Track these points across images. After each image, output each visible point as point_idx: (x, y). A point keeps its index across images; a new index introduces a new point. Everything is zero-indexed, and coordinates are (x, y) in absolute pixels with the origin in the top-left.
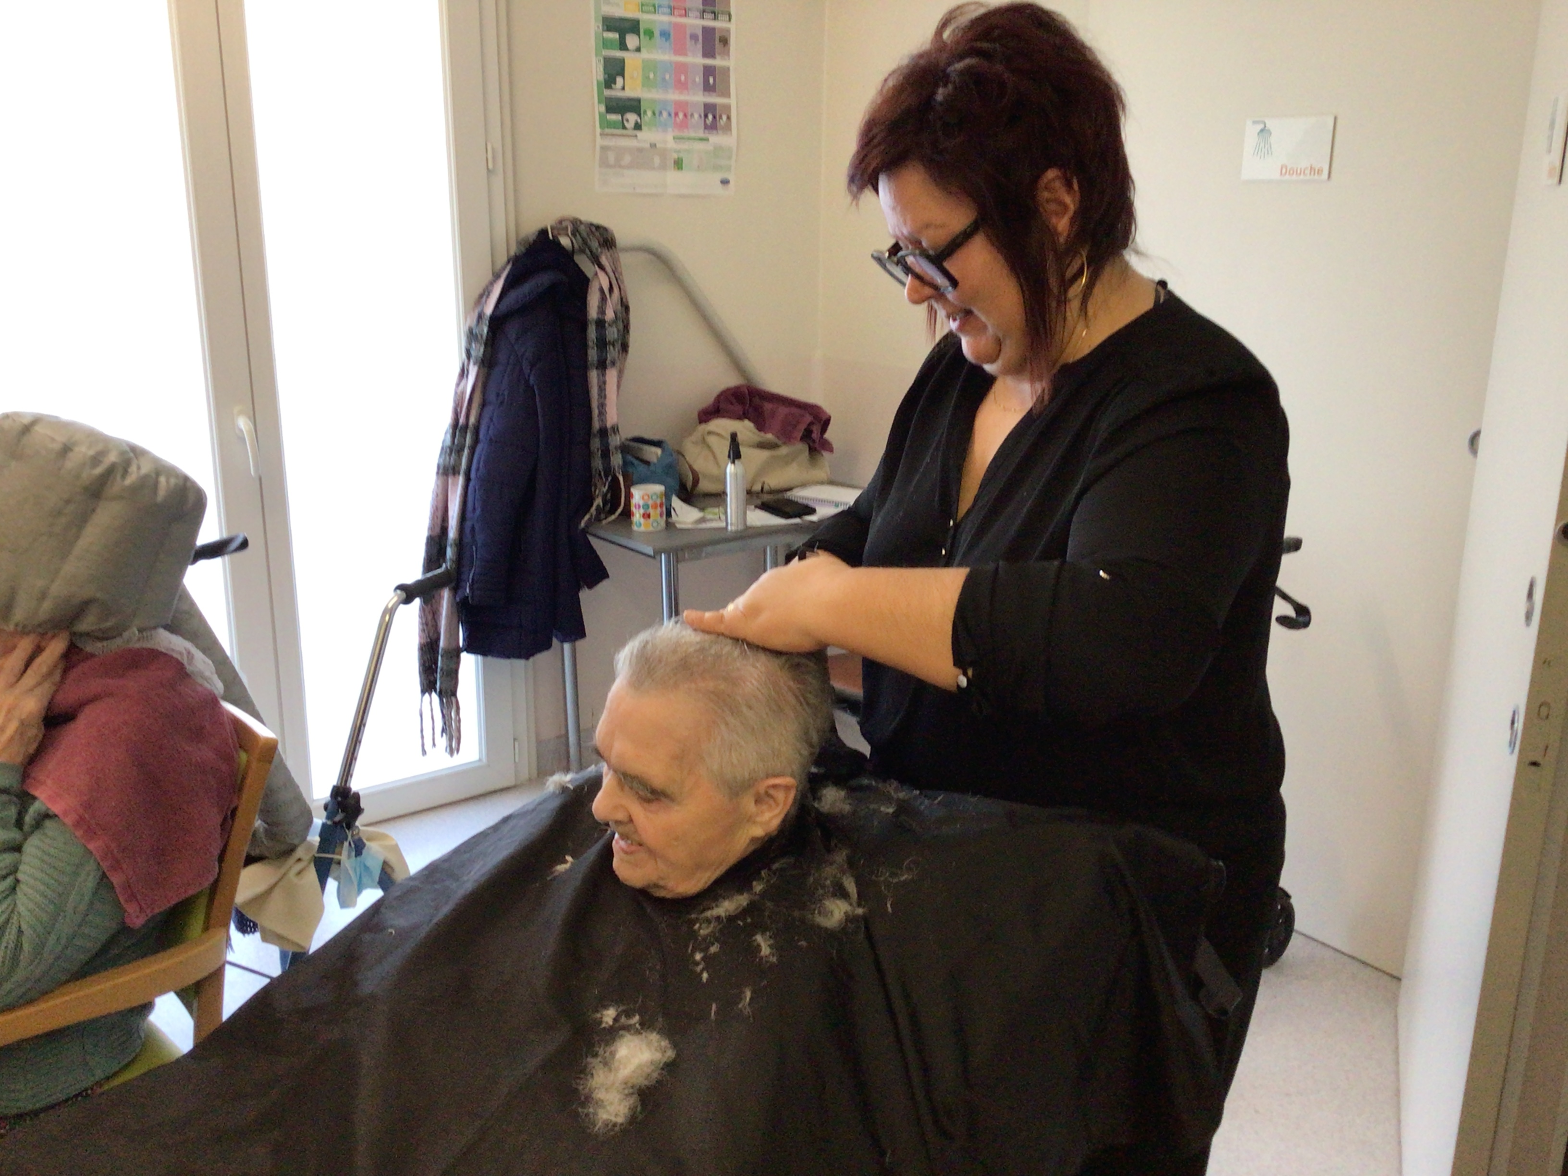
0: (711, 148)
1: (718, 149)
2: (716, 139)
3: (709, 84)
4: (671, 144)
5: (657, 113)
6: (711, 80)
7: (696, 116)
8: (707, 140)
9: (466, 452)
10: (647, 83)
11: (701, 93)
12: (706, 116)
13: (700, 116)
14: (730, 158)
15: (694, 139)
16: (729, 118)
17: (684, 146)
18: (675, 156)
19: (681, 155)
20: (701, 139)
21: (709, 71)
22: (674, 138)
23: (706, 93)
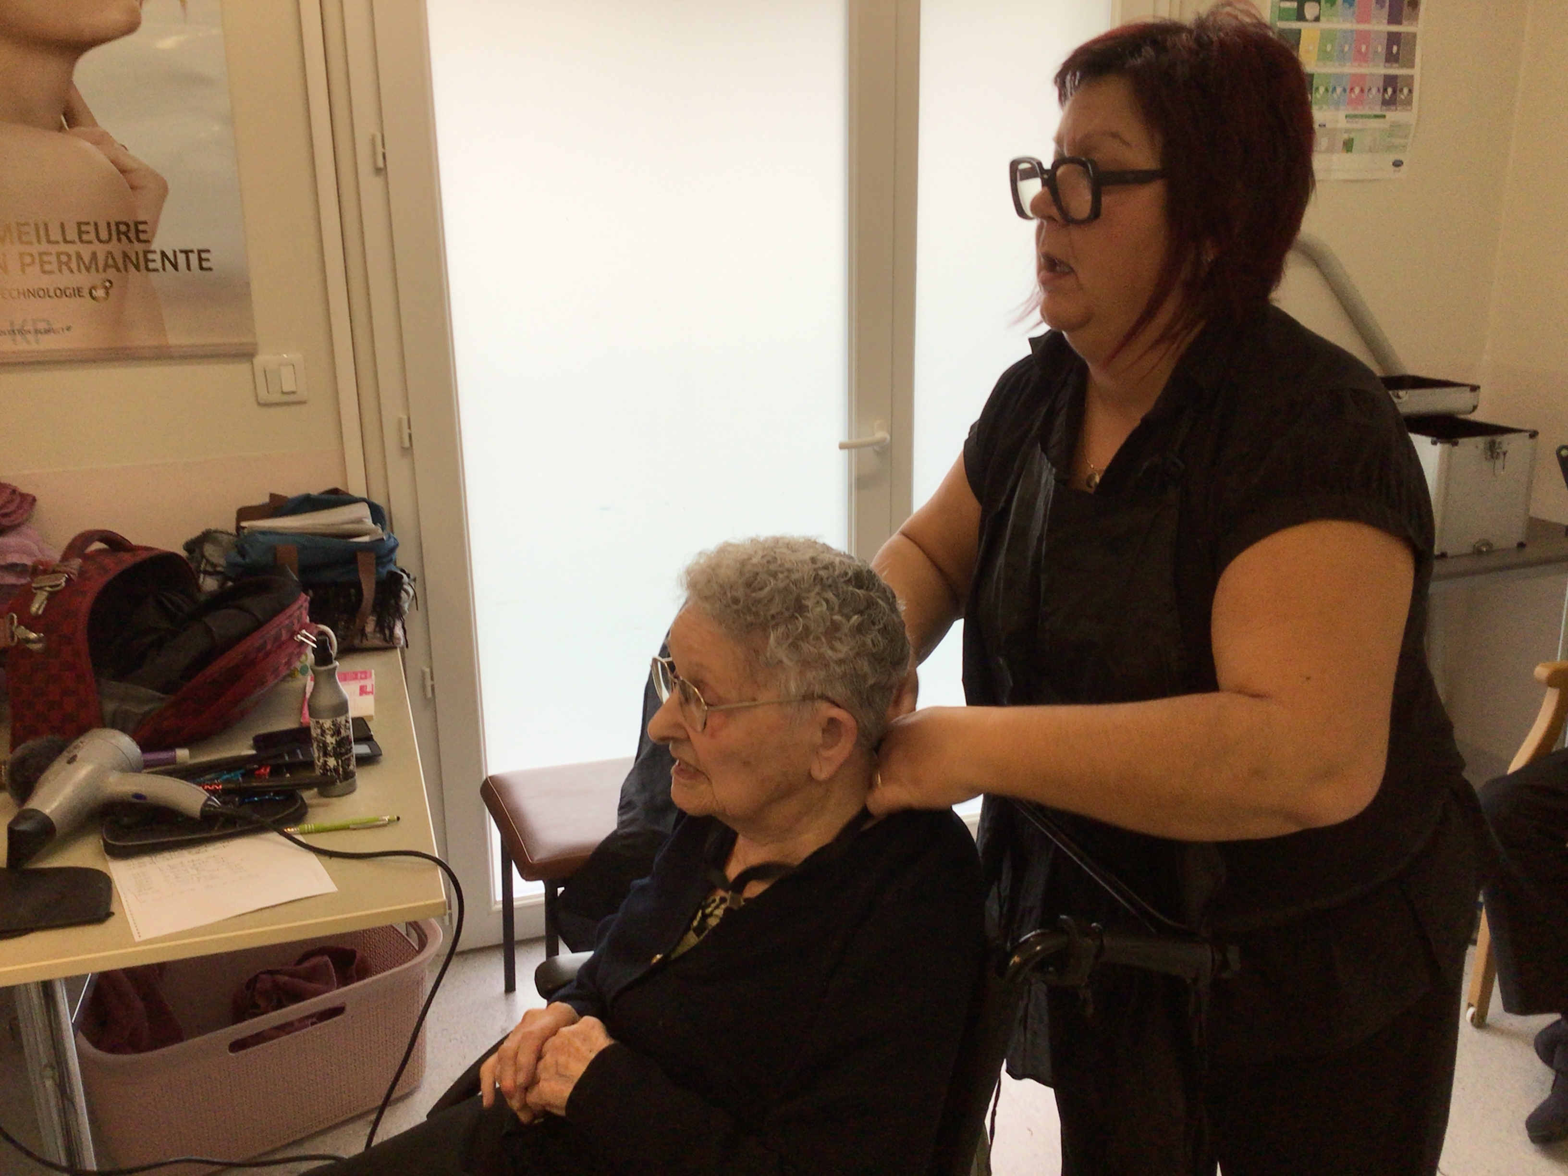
0: (1387, 126)
1: (1395, 126)
2: (1394, 115)
3: (1392, 52)
4: (1342, 123)
5: (1330, 90)
6: (1395, 49)
7: (1374, 90)
8: (1384, 117)
10: (1324, 56)
11: (1382, 64)
12: (1385, 90)
13: (1379, 90)
14: (1406, 137)
15: (1369, 117)
16: (1410, 91)
17: (1358, 124)
18: (1346, 136)
19: (1352, 136)
20: (1377, 116)
21: (1393, 39)
22: (1346, 117)
23: (1387, 64)
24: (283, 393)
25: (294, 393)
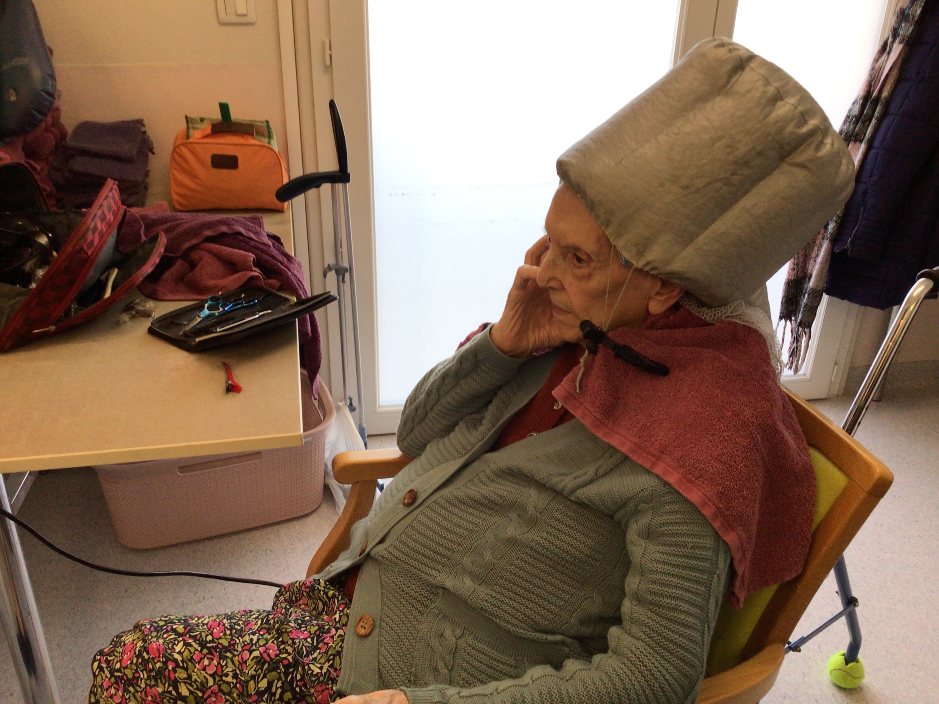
9: (874, 121)
24: (238, 15)
25: (245, 15)
